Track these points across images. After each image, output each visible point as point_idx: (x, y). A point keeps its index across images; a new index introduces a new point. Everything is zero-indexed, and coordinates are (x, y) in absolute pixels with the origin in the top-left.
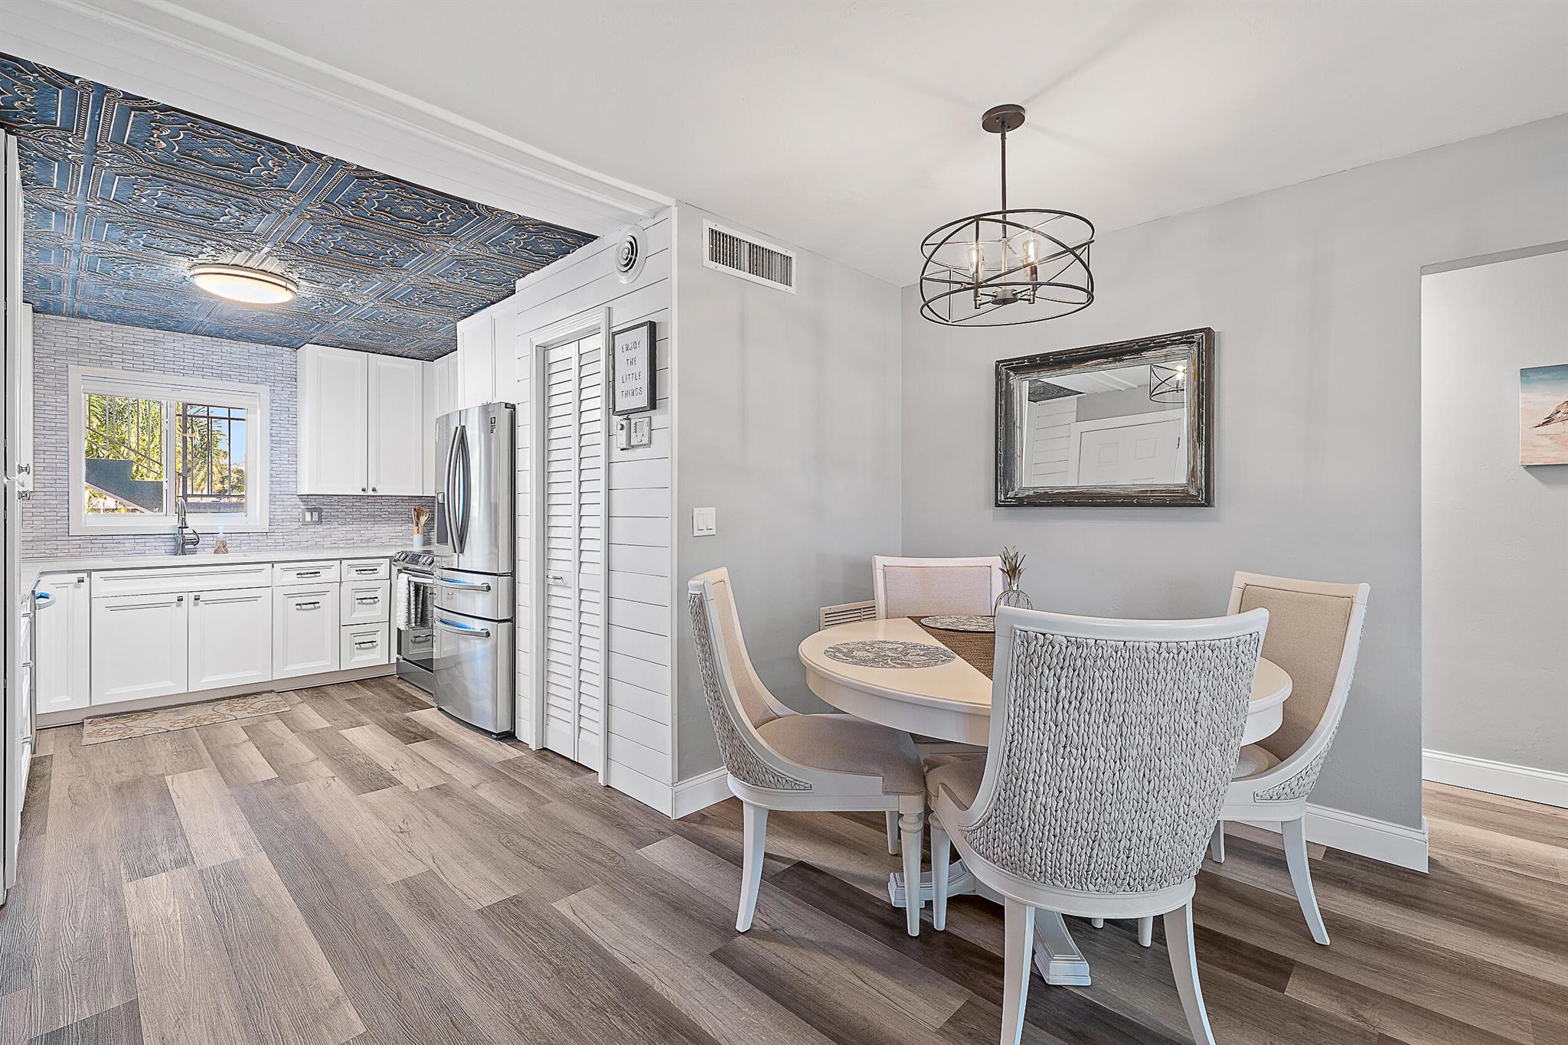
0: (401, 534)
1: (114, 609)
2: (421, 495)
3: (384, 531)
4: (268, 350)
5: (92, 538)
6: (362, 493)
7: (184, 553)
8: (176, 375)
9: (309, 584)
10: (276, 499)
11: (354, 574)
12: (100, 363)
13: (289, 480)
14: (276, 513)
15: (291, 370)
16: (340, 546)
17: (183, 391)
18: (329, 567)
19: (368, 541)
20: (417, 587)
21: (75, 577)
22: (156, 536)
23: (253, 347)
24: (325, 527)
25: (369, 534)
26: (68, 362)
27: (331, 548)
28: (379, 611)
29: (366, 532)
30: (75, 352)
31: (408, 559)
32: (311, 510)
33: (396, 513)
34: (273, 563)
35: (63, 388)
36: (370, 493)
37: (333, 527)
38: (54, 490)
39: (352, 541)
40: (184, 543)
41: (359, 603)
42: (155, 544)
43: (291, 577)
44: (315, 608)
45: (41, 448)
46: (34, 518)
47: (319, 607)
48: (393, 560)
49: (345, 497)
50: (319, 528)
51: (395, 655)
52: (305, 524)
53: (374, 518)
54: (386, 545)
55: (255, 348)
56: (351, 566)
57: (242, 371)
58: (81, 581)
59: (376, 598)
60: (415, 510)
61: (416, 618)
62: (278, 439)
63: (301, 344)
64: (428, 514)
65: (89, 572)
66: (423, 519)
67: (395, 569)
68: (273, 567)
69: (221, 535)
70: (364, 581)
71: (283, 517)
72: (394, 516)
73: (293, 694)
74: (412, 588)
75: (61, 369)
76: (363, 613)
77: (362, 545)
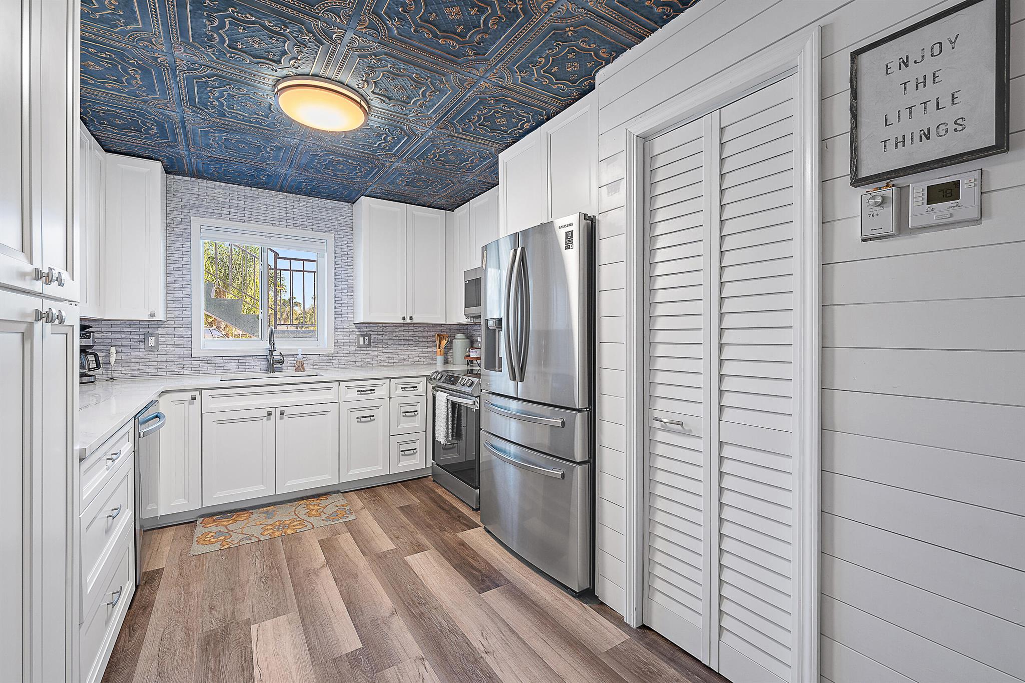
0: (427, 355)
1: (219, 422)
2: (444, 322)
3: (415, 352)
4: (333, 205)
5: (208, 359)
6: (402, 321)
7: (273, 371)
8: (267, 225)
9: (367, 400)
10: (339, 327)
11: (400, 391)
12: (213, 215)
13: (348, 311)
14: (338, 338)
15: (349, 221)
16: (384, 364)
17: (272, 238)
18: (381, 385)
19: (403, 361)
20: (454, 404)
21: (188, 395)
22: (253, 357)
23: (322, 202)
24: (373, 349)
25: (405, 355)
26: (190, 214)
27: (378, 366)
28: (418, 423)
29: (402, 353)
30: (196, 207)
31: (443, 379)
32: (364, 336)
33: (423, 338)
34: (339, 382)
35: (186, 235)
36: (408, 321)
37: (379, 349)
38: (181, 319)
39: (392, 361)
40: (273, 363)
41: (403, 416)
42: (253, 364)
43: (353, 394)
44: (371, 420)
45: (172, 285)
46: (167, 343)
47: (374, 420)
48: (429, 378)
49: (387, 325)
50: (369, 350)
51: (430, 462)
52: (359, 347)
53: (408, 342)
54: (416, 364)
55: (323, 203)
56: (398, 384)
57: (315, 222)
58: (194, 398)
59: (417, 411)
60: (438, 335)
61: (452, 432)
62: (340, 277)
63: (357, 197)
64: (447, 339)
65: (200, 390)
66: (444, 343)
67: (430, 387)
68: (339, 385)
69: (300, 356)
70: (408, 397)
71: (343, 341)
72: (422, 340)
73: (354, 496)
74: (450, 406)
75: (186, 220)
76: (407, 424)
77: (399, 364)
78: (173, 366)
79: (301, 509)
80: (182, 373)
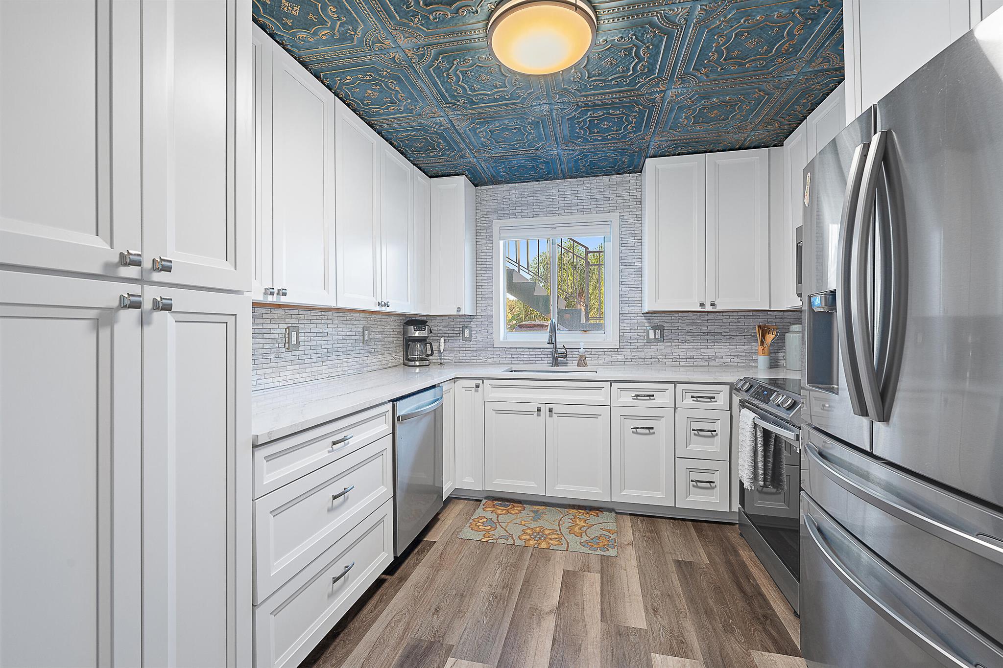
0: (743, 354)
1: (498, 412)
2: (767, 308)
3: (723, 350)
4: (618, 180)
5: (506, 349)
6: (700, 309)
7: (557, 365)
8: (554, 216)
9: (643, 407)
10: (625, 318)
11: (689, 401)
12: (509, 215)
13: (635, 299)
14: (624, 331)
15: (636, 194)
16: (681, 364)
17: (557, 228)
18: (664, 390)
19: (708, 360)
20: (766, 433)
21: (473, 383)
22: (542, 349)
23: (606, 179)
24: (666, 344)
25: (709, 353)
26: (492, 219)
27: (673, 366)
28: (717, 447)
29: (705, 351)
30: (496, 211)
31: (752, 390)
32: (655, 328)
33: (737, 330)
34: (611, 382)
35: (489, 239)
36: (709, 308)
37: (673, 344)
38: (486, 314)
39: (692, 360)
40: (559, 358)
41: (695, 434)
42: (542, 356)
43: (627, 398)
44: (650, 434)
45: (480, 284)
47: (654, 433)
48: (734, 388)
49: (685, 314)
50: (661, 346)
51: (736, 506)
52: (649, 341)
53: (715, 336)
54: (726, 366)
55: (608, 181)
56: (686, 391)
57: (599, 203)
58: (478, 386)
59: (715, 431)
60: (760, 327)
61: (765, 474)
62: (626, 261)
63: (642, 163)
64: (775, 333)
66: (770, 337)
67: (736, 399)
68: (611, 385)
69: (582, 350)
70: (702, 410)
71: (630, 334)
72: (735, 334)
73: (627, 522)
74: (759, 434)
75: (489, 224)
76: (699, 446)
77: (702, 364)
78: (481, 355)
79: (567, 519)
80: (487, 362)
